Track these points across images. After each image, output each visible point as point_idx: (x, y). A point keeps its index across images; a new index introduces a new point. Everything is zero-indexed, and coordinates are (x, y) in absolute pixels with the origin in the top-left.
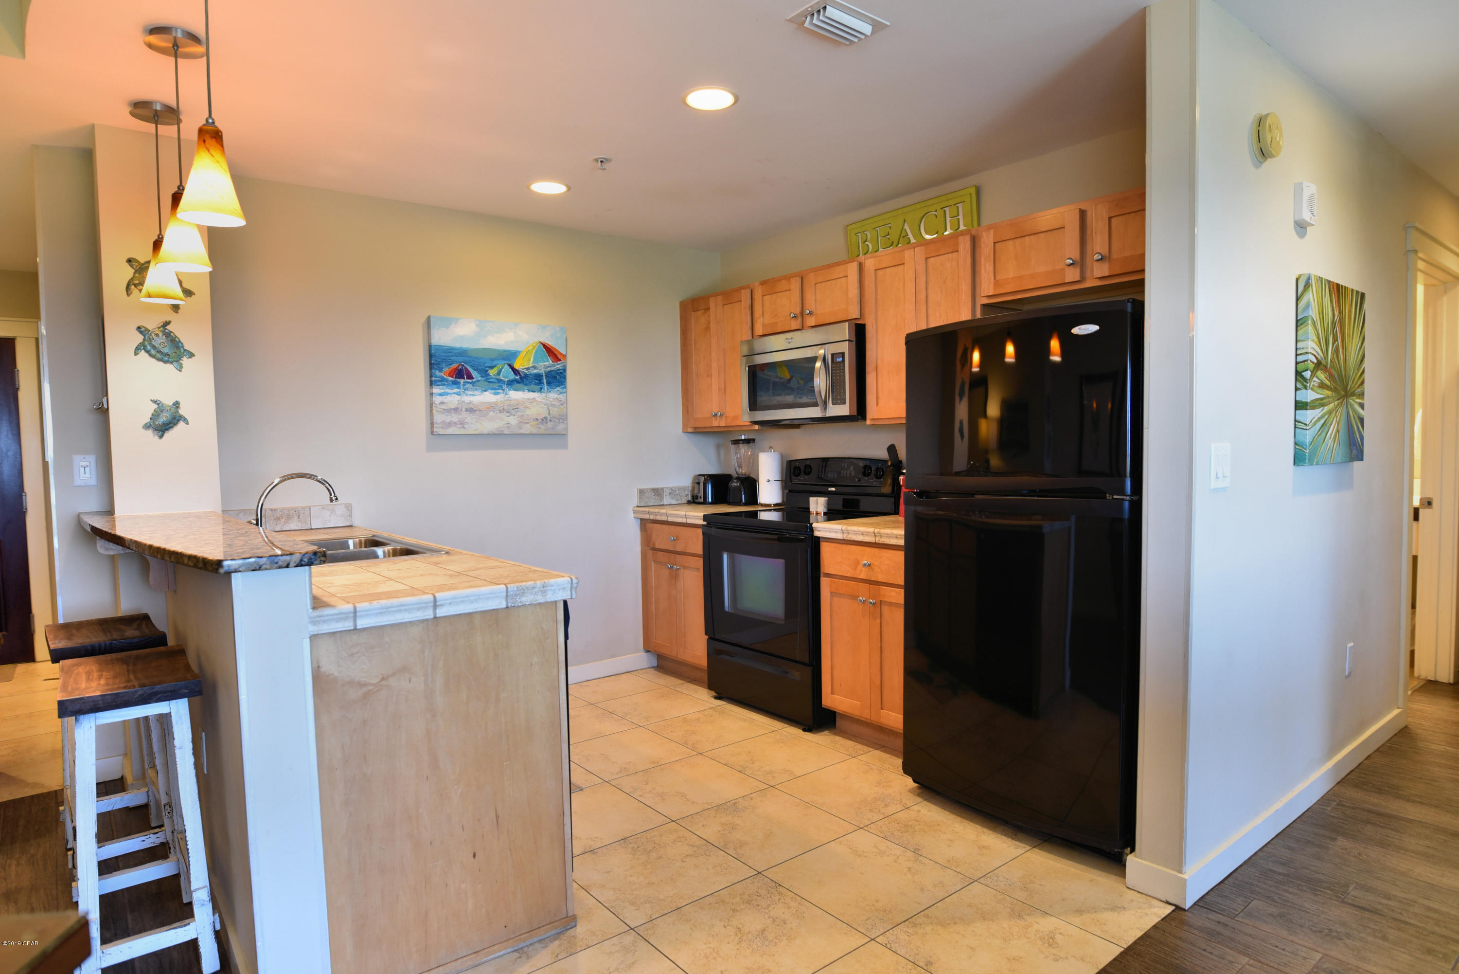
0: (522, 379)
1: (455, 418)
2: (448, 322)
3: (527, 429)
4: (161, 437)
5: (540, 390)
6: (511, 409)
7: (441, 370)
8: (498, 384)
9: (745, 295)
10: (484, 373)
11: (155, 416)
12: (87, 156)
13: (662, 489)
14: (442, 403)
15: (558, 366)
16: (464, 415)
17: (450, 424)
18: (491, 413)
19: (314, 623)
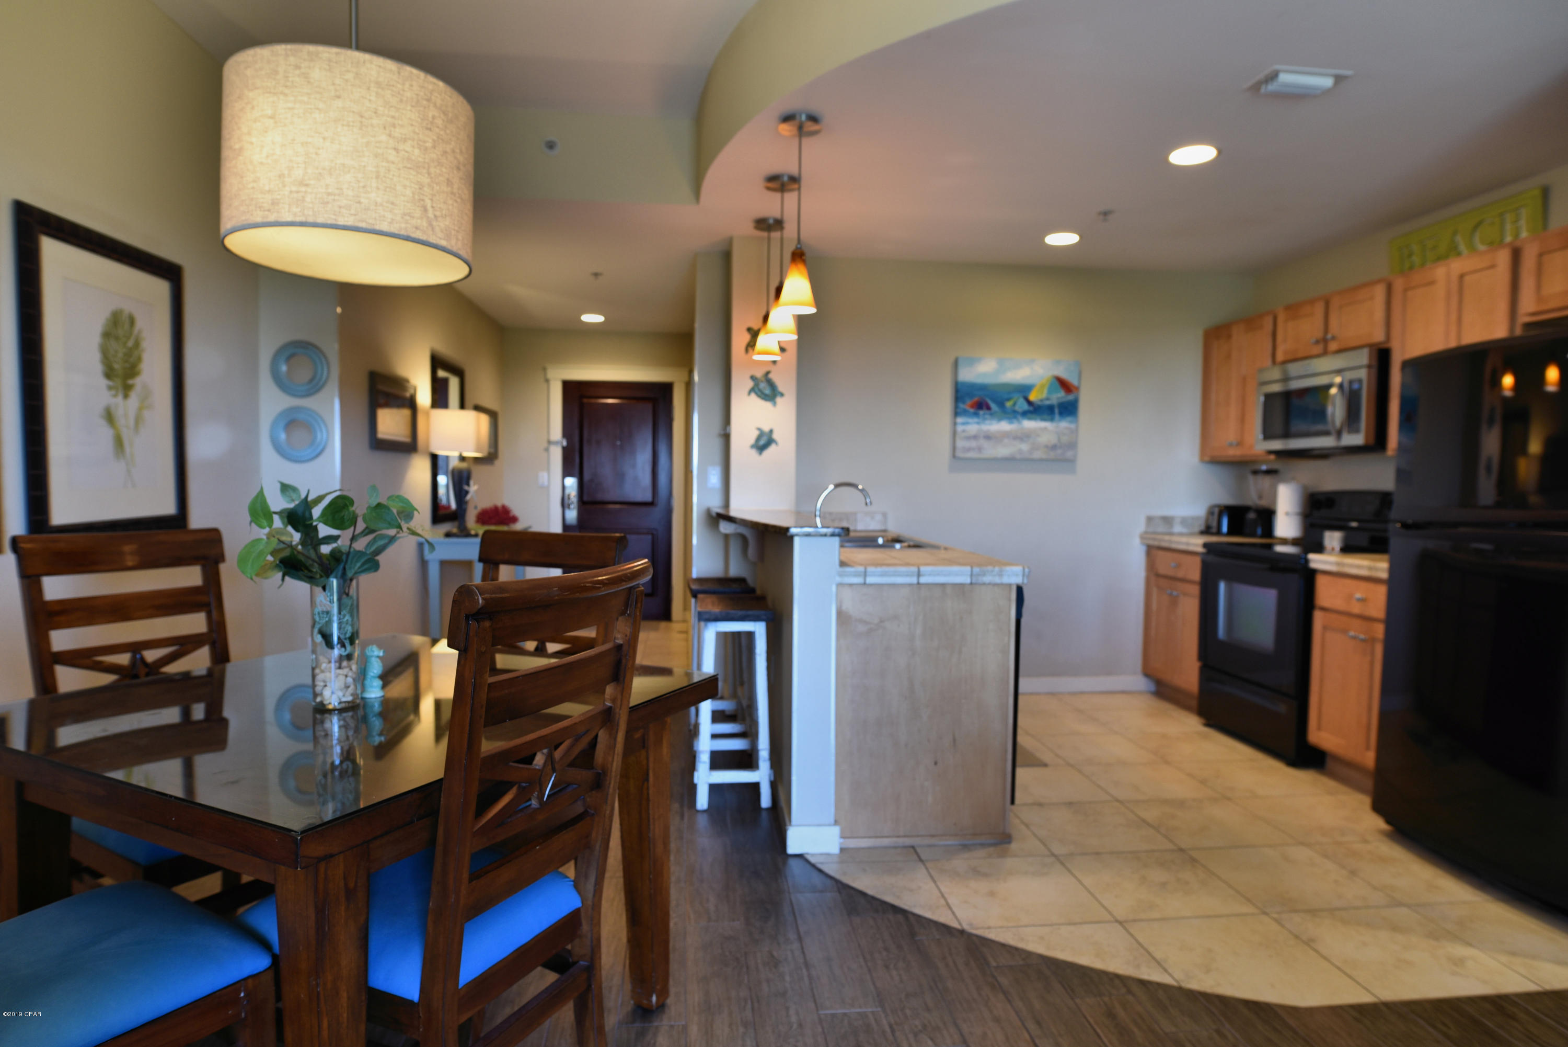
0: (1037, 410)
1: (973, 444)
2: (972, 361)
3: (1038, 455)
4: (760, 454)
5: (1052, 420)
6: (1023, 437)
7: (964, 402)
8: (1013, 415)
9: (1268, 323)
10: (1001, 404)
11: (758, 439)
12: (727, 256)
13: (1173, 518)
14: (964, 431)
15: (1071, 397)
16: (982, 442)
17: (969, 449)
18: (1006, 440)
19: (841, 575)
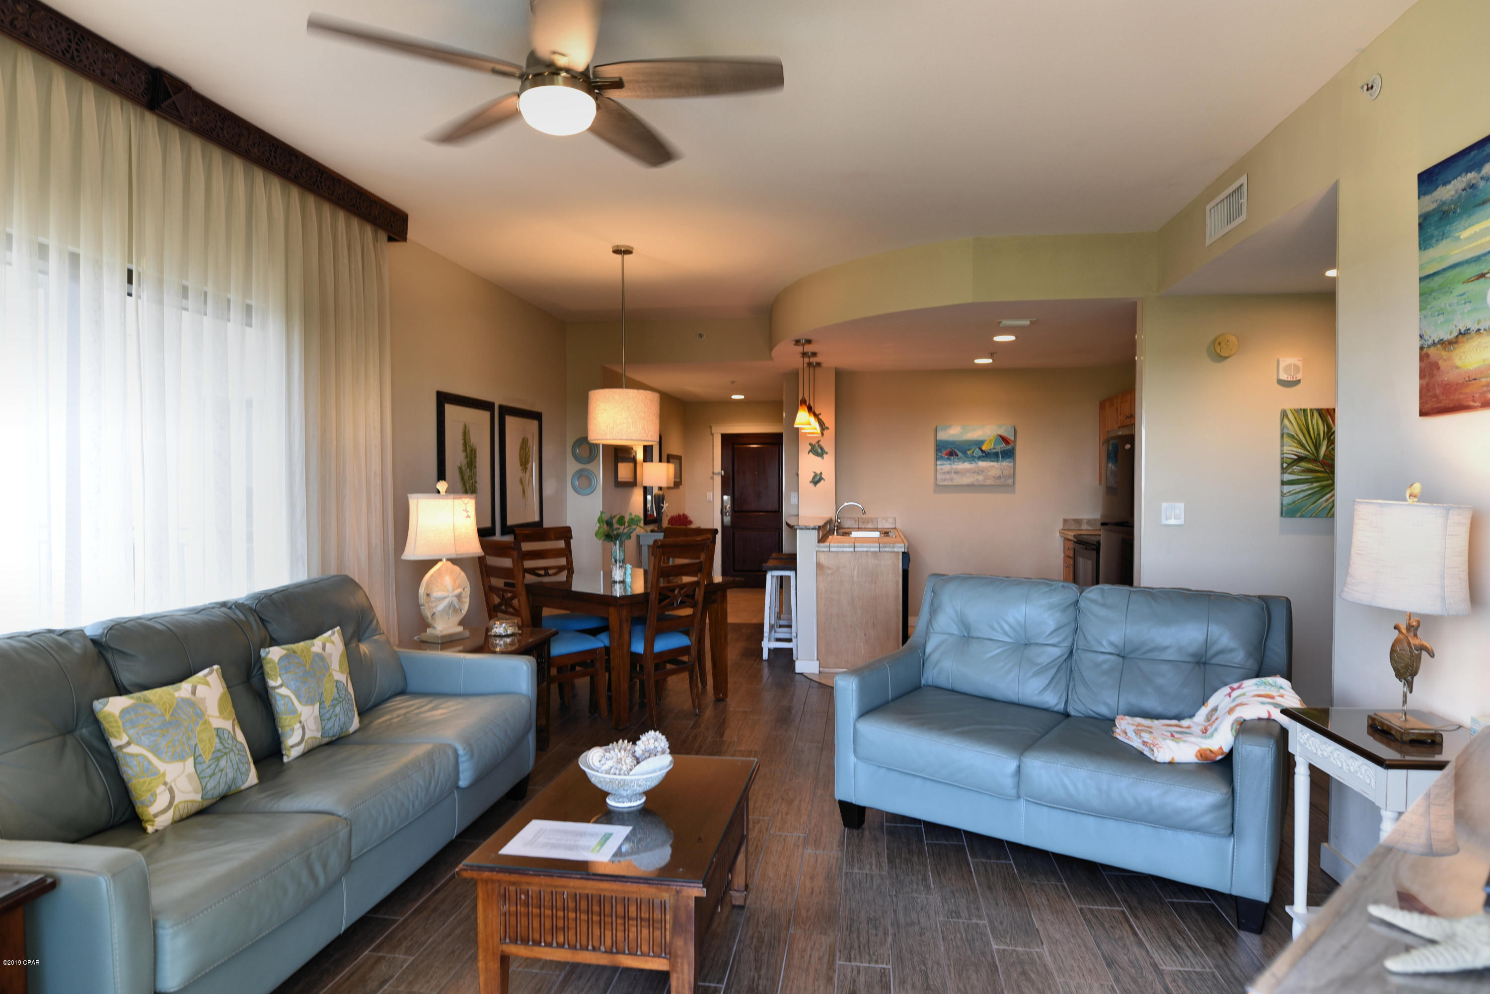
0: (987, 455)
1: (948, 476)
2: (945, 428)
3: (988, 482)
4: (815, 486)
5: (997, 461)
6: (979, 472)
7: (941, 452)
8: (972, 459)
10: (965, 453)
11: (814, 478)
12: (797, 374)
13: (1081, 520)
14: (941, 469)
15: (1009, 447)
16: (953, 475)
17: (945, 480)
18: (968, 474)
19: (818, 547)
